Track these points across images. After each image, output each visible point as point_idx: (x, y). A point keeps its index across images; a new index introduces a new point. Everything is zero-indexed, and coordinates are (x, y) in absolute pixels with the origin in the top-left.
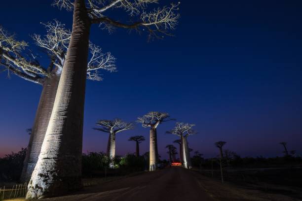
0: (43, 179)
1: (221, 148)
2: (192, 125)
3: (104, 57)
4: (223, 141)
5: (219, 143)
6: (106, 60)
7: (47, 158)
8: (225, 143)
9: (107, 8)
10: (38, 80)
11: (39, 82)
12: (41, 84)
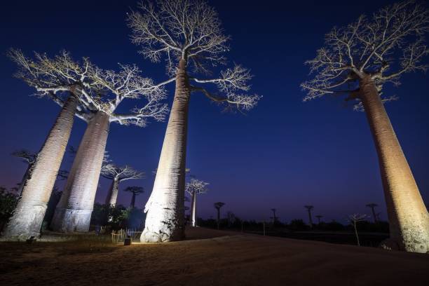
0: (166, 225)
1: (218, 209)
2: (206, 184)
3: (159, 107)
4: (222, 202)
5: (218, 204)
6: (158, 110)
7: (168, 209)
8: (223, 204)
9: (207, 81)
10: (84, 114)
11: (85, 117)
12: (86, 120)
